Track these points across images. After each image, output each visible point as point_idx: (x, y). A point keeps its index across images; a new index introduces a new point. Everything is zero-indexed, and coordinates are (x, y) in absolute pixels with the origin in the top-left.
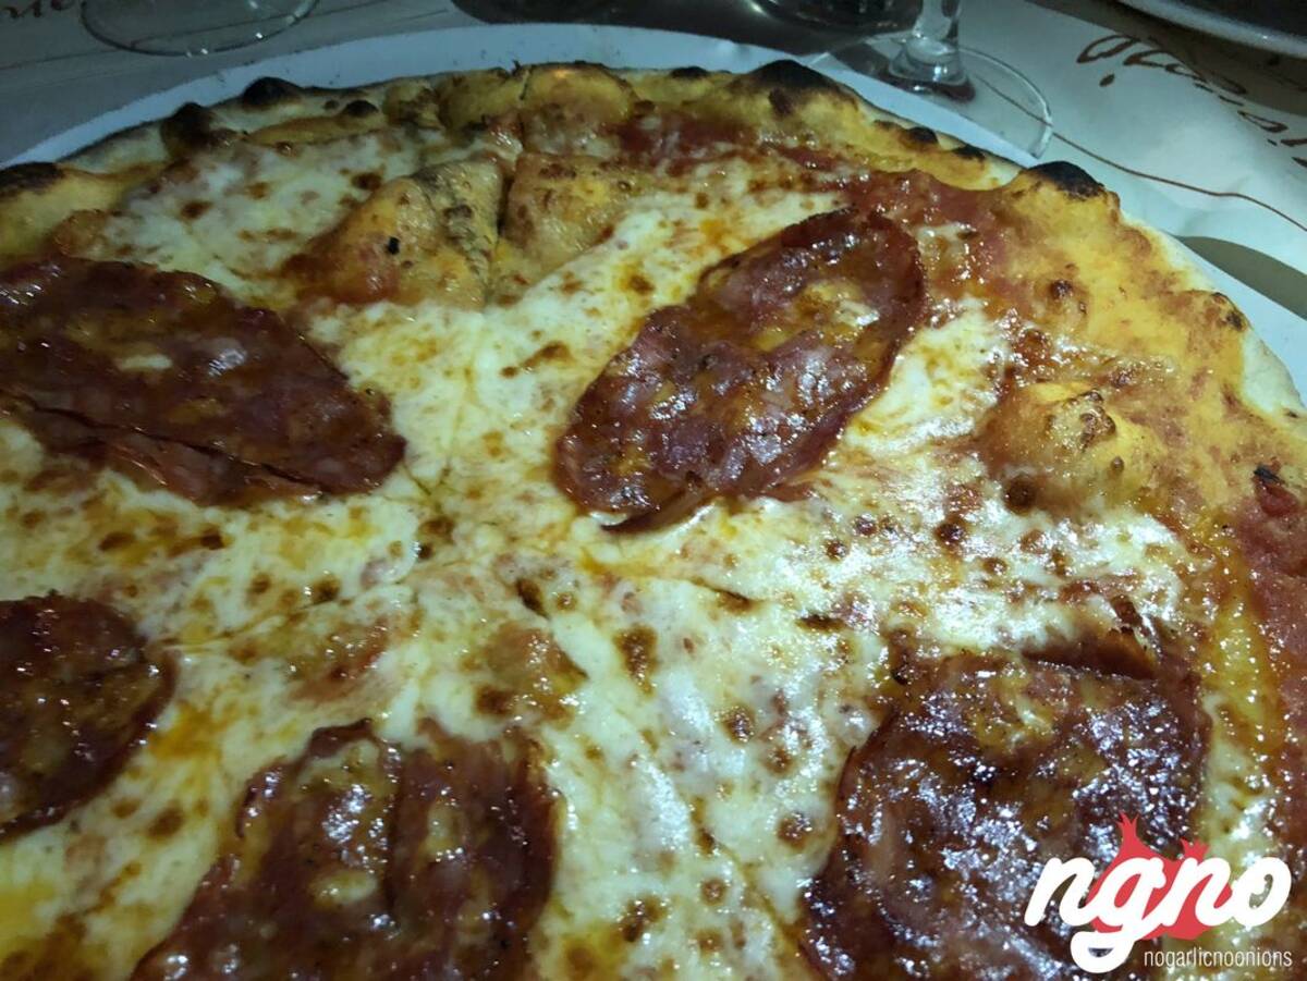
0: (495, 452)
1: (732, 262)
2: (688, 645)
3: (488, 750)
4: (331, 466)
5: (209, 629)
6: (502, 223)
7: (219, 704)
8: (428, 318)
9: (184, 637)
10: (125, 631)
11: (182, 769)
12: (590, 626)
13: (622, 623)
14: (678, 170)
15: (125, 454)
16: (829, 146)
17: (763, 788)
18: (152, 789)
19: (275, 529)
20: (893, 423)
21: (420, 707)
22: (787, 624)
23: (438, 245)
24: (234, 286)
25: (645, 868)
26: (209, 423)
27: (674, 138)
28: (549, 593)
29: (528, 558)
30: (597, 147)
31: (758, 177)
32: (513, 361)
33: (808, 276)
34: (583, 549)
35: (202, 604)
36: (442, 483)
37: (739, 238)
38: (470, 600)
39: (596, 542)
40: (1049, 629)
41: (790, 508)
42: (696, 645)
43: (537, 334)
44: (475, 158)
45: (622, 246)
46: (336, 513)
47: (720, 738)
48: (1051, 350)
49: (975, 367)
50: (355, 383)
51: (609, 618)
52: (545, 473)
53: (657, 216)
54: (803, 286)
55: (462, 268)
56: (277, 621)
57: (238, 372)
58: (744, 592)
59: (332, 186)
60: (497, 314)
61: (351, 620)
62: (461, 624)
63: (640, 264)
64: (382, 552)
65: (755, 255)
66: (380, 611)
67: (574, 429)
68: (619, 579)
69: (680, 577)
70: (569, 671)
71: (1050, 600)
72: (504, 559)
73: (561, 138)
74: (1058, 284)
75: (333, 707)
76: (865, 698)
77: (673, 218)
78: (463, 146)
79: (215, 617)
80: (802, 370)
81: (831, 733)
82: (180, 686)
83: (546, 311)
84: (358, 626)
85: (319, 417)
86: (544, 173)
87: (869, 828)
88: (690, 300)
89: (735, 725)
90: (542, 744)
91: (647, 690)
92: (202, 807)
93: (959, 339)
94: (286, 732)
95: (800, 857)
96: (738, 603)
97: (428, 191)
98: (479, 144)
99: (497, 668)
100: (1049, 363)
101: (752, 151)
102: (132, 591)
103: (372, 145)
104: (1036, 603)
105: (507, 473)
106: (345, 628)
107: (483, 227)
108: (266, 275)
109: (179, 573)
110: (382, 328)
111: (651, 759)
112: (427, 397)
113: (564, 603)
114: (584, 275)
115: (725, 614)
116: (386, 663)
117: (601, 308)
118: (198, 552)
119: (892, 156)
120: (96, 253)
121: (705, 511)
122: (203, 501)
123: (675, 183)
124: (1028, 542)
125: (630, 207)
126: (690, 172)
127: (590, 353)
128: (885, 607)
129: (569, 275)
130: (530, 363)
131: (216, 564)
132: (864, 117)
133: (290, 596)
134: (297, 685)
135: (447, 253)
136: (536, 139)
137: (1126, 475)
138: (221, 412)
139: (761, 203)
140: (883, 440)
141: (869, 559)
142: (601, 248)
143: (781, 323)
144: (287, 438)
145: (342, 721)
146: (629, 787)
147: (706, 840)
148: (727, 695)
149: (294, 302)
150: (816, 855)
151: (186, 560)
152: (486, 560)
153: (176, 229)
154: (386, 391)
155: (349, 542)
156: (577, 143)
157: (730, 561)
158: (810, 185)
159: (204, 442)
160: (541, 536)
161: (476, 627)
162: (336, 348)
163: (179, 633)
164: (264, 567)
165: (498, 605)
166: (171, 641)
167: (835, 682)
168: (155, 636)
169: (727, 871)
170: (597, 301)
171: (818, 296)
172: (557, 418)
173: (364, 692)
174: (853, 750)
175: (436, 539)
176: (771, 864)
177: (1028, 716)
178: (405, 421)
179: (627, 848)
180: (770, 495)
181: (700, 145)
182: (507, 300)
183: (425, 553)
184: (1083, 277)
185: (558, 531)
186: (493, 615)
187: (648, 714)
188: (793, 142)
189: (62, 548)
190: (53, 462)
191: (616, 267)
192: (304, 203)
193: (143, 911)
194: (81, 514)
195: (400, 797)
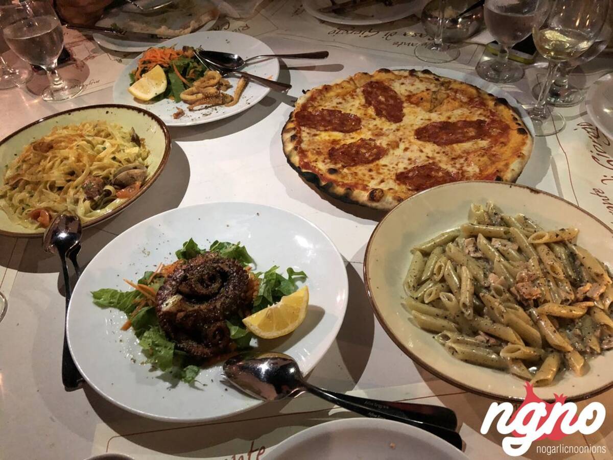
0: (411, 126)
1: (464, 121)
2: (412, 151)
3: (384, 148)
4: (393, 119)
5: (367, 126)
7: (364, 132)
10: (360, 122)
12: (404, 145)
13: (407, 146)
16: (498, 113)
17: (406, 164)
18: (353, 135)
19: (381, 121)
20: (461, 146)
21: (381, 142)
22: (424, 156)
23: (428, 102)
25: (389, 163)
27: (477, 103)
28: (403, 140)
29: (404, 137)
30: (465, 99)
31: (482, 113)
32: (423, 118)
33: (471, 127)
35: (369, 124)
36: (402, 125)
37: (469, 119)
39: (413, 139)
41: (438, 147)
43: (430, 117)
44: (445, 93)
45: (453, 112)
47: (407, 159)
49: (480, 146)
52: (415, 130)
53: (462, 111)
55: (429, 106)
56: (375, 129)
58: (423, 151)
59: (423, 88)
61: (382, 132)
63: (452, 116)
64: (390, 129)
66: (385, 133)
67: (422, 128)
68: (411, 143)
69: (418, 146)
70: (398, 147)
71: (456, 169)
76: (425, 164)
77: (464, 113)
82: (361, 129)
83: (434, 115)
85: (396, 113)
90: (390, 151)
91: (404, 152)
92: (356, 138)
93: (482, 143)
94: (368, 137)
95: (404, 170)
97: (434, 94)
99: (391, 143)
101: (485, 109)
102: (363, 119)
103: (433, 85)
108: (404, 96)
110: (412, 108)
111: (398, 157)
114: (443, 114)
115: (419, 151)
116: (381, 137)
117: (441, 118)
120: (387, 84)
121: (427, 142)
122: (377, 116)
123: (470, 109)
125: (459, 108)
126: (474, 108)
127: (433, 121)
128: (437, 160)
130: (425, 120)
131: (373, 121)
133: (378, 128)
134: (372, 134)
139: (478, 116)
140: (458, 147)
141: (441, 156)
145: (373, 139)
148: (411, 157)
149: (404, 100)
151: (370, 119)
152: (400, 135)
154: (405, 114)
155: (388, 126)
156: (462, 97)
157: (425, 148)
158: (488, 117)
160: (408, 135)
161: (393, 139)
162: (404, 107)
164: (377, 124)
165: (397, 139)
166: (363, 125)
167: (423, 162)
169: (396, 167)
173: (378, 138)
175: (396, 130)
176: (401, 169)
180: (437, 144)
181: (479, 105)
182: (430, 112)
184: (509, 144)
187: (401, 154)
188: (493, 110)
189: (360, 112)
190: (365, 104)
191: (449, 114)
192: (417, 89)
193: (346, 142)
194: (364, 110)
195: (373, 147)
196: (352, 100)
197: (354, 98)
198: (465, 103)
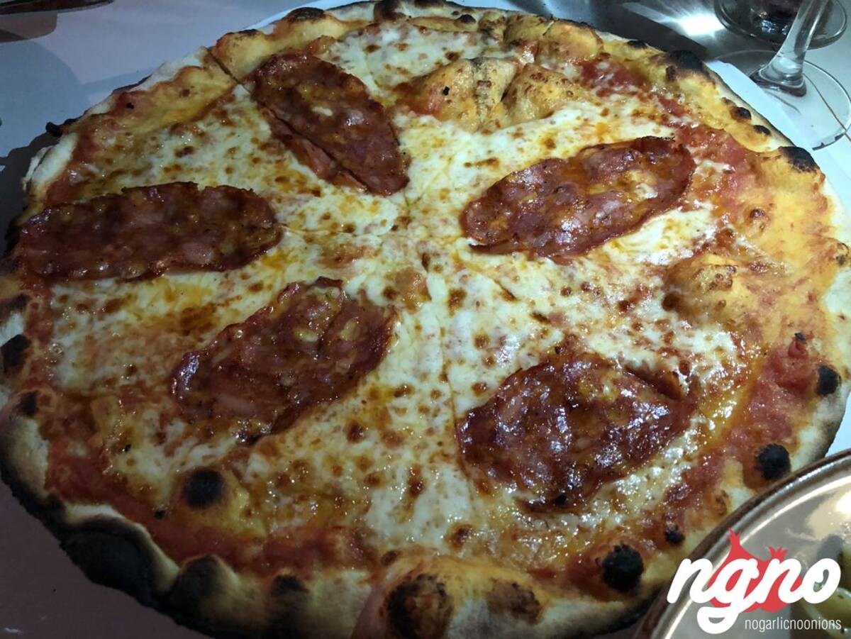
0: (443, 198)
1: (601, 147)
2: (478, 304)
3: (380, 309)
4: (376, 180)
5: (301, 226)
6: (505, 95)
7: (292, 254)
8: (447, 129)
9: (290, 225)
10: (271, 215)
11: (269, 271)
12: (443, 282)
13: (456, 285)
14: (602, 94)
16: (687, 104)
17: (477, 368)
18: (256, 274)
19: (342, 197)
20: (629, 248)
21: (362, 284)
22: (525, 313)
23: (467, 97)
24: (373, 89)
25: (415, 375)
26: (337, 145)
27: (610, 77)
28: (434, 262)
29: (432, 246)
30: (570, 70)
31: (640, 109)
32: (472, 160)
33: (633, 166)
34: (457, 250)
35: (302, 215)
36: (415, 203)
37: (612, 137)
38: (402, 253)
39: (465, 250)
40: (644, 362)
41: (557, 267)
42: (481, 306)
43: (490, 152)
44: (508, 59)
45: (552, 123)
46: (368, 199)
47: (471, 343)
48: (733, 241)
49: (690, 237)
50: (401, 148)
51: (452, 282)
52: (459, 214)
53: (578, 113)
54: (627, 170)
55: (472, 113)
56: (327, 232)
57: (356, 127)
58: (515, 294)
59: (436, 54)
60: (478, 136)
61: (353, 242)
62: (394, 259)
63: (556, 134)
64: (378, 221)
65: (614, 147)
66: (366, 244)
67: (482, 200)
68: (464, 268)
69: (489, 277)
70: (426, 294)
71: (653, 351)
72: (423, 242)
73: (554, 60)
74: (757, 211)
75: (331, 271)
76: (540, 354)
77: (586, 117)
78: (505, 52)
79: (305, 222)
80: (601, 209)
81: (518, 361)
82: (282, 242)
83: (501, 143)
84: (354, 246)
85: (380, 158)
86: (533, 76)
88: (571, 159)
89: (480, 342)
90: (400, 316)
91: (452, 314)
92: (270, 287)
93: (689, 221)
94: (311, 273)
95: (476, 398)
96: (510, 296)
97: (475, 69)
98: (512, 53)
99: (398, 282)
100: (729, 248)
101: (645, 95)
102: (279, 201)
103: (463, 39)
104: (645, 349)
105: (443, 208)
106: (349, 244)
107: (494, 96)
108: (388, 88)
109: (300, 200)
110: (424, 128)
111: (439, 339)
112: (427, 164)
113: (438, 269)
114: (526, 131)
115: (501, 298)
116: (358, 264)
117: (525, 149)
118: (309, 195)
119: (718, 117)
120: (324, 57)
121: (517, 254)
122: (320, 176)
123: (597, 100)
124: (660, 324)
125: (567, 104)
126: (608, 96)
127: (508, 167)
128: (574, 323)
129: (520, 129)
130: (480, 164)
131: (314, 202)
132: (718, 93)
133: (335, 225)
134: (322, 258)
135: (470, 101)
136: (542, 57)
137: (725, 310)
138: (343, 142)
139: (634, 122)
140: (620, 253)
141: (579, 301)
142: (542, 121)
143: (606, 184)
144: (364, 162)
145: (332, 277)
146: (425, 345)
147: (444, 377)
148: (482, 329)
149: (394, 104)
150: (482, 400)
151: (303, 196)
152: (416, 240)
153: (361, 54)
154: (412, 156)
155: (368, 213)
156: (561, 65)
157: (516, 279)
158: (664, 121)
159: (330, 152)
160: (442, 239)
161: (398, 264)
162: (401, 130)
164: (331, 211)
165: (412, 259)
166: (285, 225)
167: (531, 342)
168: (281, 221)
169: (444, 388)
170: (525, 145)
171: (631, 176)
172: (476, 192)
173: (345, 270)
174: (522, 369)
175: (401, 224)
176: (463, 395)
177: (606, 389)
178: (414, 173)
179: (412, 365)
180: (551, 258)
181: (621, 83)
182: (487, 132)
183: (395, 228)
184: (775, 212)
185: (450, 240)
186: (408, 262)
187: (446, 323)
188: (670, 96)
189: (263, 175)
190: (272, 141)
191: (544, 132)
192: (419, 59)
193: (237, 312)
194: (274, 164)
195: (340, 313)
196: (228, 130)
197: (230, 123)
198: (577, 81)
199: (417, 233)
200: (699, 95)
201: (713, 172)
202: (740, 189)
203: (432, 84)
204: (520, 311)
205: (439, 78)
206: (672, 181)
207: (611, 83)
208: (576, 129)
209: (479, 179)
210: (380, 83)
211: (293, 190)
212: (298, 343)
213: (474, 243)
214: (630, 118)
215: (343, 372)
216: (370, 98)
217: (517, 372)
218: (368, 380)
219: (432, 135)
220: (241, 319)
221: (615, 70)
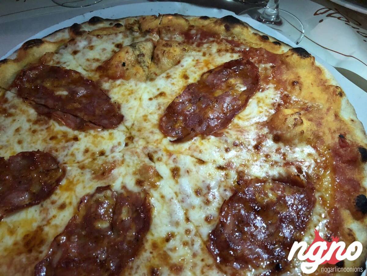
0: (145, 120)
1: (210, 71)
2: (188, 172)
3: (138, 194)
4: (105, 122)
5: (74, 161)
6: (153, 58)
7: (75, 179)
8: (131, 84)
9: (68, 162)
10: (55, 160)
11: (66, 194)
12: (165, 166)
13: (173, 165)
14: (199, 45)
15: (56, 116)
16: (239, 40)
17: (202, 208)
18: (59, 198)
19: (91, 137)
20: (246, 118)
21: (122, 183)
22: (213, 168)
23: (135, 64)
24: (84, 73)
25: (172, 225)
26: (77, 109)
27: (199, 36)
28: (155, 157)
29: (151, 148)
30: (179, 38)
31: (220, 48)
32: (152, 96)
33: (229, 76)
34: (165, 146)
35: (73, 155)
36: (132, 127)
37: (213, 65)
38: (136, 158)
39: (169, 144)
40: (279, 174)
41: (217, 139)
42: (190, 172)
43: (158, 89)
44: (147, 40)
45: (182, 66)
46: (106, 133)
47: (193, 195)
48: (291, 99)
49: (270, 103)
50: (112, 100)
51: (169, 164)
52: (157, 126)
53: (192, 58)
54: (228, 79)
55: (141, 71)
56: (90, 160)
57: (84, 96)
58: (203, 160)
59: (110, 47)
60: (149, 83)
61: (107, 161)
62: (133, 163)
63: (186, 71)
64: (116, 144)
65: (217, 70)
66: (115, 159)
67: (165, 115)
68: (173, 155)
69: (188, 155)
70: (158, 176)
71: (281, 166)
72: (145, 148)
73: (169, 35)
74: (295, 82)
75: (102, 182)
76: (230, 188)
77: (196, 59)
78: (144, 37)
79: (76, 158)
80: (225, 102)
81: (221, 196)
82: (67, 174)
83: (161, 83)
84: (109, 162)
85: (103, 109)
86: (164, 45)
87: (227, 220)
88: (198, 81)
89: (198, 192)
90: (150, 194)
91: (177, 182)
92: (70, 203)
93: (267, 95)
94: (90, 187)
95: (210, 225)
96: (201, 162)
97: (134, 50)
98: (148, 37)
99: (141, 175)
100: (290, 103)
101: (219, 41)
102: (57, 151)
103: (120, 36)
104: (277, 166)
105: (148, 126)
106: (106, 163)
107: (147, 59)
108: (92, 71)
109: (68, 147)
110: (120, 86)
111: (176, 199)
112: (130, 105)
113: (159, 160)
114: (171, 74)
115: (198, 164)
116: (115, 172)
117: (175, 83)
118: (72, 142)
119: (256, 43)
120: (51, 64)
121: (196, 138)
122: (74, 129)
123: (198, 49)
124: (278, 151)
125: (185, 55)
126: (202, 46)
127: (171, 95)
128: (238, 165)
129: (168, 74)
130: (156, 97)
131: (76, 145)
132: (250, 32)
133: (93, 154)
134: (94, 176)
135: (138, 66)
136: (163, 35)
137: (305, 135)
138: (79, 106)
139: (220, 55)
140: (243, 122)
141: (235, 153)
142: (177, 66)
143: (221, 89)
144: (95, 114)
145: (104, 185)
146: (170, 206)
147: (188, 220)
148: (196, 185)
149: (99, 78)
150: (213, 225)
151: (69, 144)
152: (141, 147)
153: (70, 57)
154: (120, 103)
155: (108, 141)
156: (173, 37)
157: (200, 152)
158: (233, 51)
159: (75, 114)
160: (155, 142)
161: (137, 164)
162: (108, 91)
163: (67, 162)
164: (88, 146)
165: (143, 159)
166: (65, 163)
167: (223, 183)
168: (61, 162)
169: (191, 227)
170: (174, 81)
171: (231, 82)
172: (161, 112)
173: (109, 178)
174: (225, 200)
175: (129, 142)
176: (202, 227)
177: (270, 195)
178: (124, 111)
179: (169, 220)
180: (213, 135)
181: (205, 38)
182: (152, 80)
183: (126, 145)
184: (302, 80)
185: (159, 141)
186: (142, 161)
187: (176, 188)
188: (230, 38)
189: (41, 139)
190: (39, 117)
191: (180, 72)
192: (103, 51)
193: (56, 226)
194: (45, 131)
195: (116, 204)
197: (11, 115)
198: (184, 42)
199: (140, 144)
200: (242, 34)
201: (266, 69)
202: (281, 74)
203: (115, 62)
204: (210, 168)
205: (117, 59)
206: (250, 79)
207: (201, 39)
208: (194, 66)
209: (159, 105)
210: (87, 69)
211: (62, 142)
212: (99, 231)
213: (172, 139)
214: (217, 54)
215: (132, 239)
216: (85, 79)
217: (224, 203)
218: (148, 238)
219: (125, 89)
220: (61, 230)
221: (200, 32)
